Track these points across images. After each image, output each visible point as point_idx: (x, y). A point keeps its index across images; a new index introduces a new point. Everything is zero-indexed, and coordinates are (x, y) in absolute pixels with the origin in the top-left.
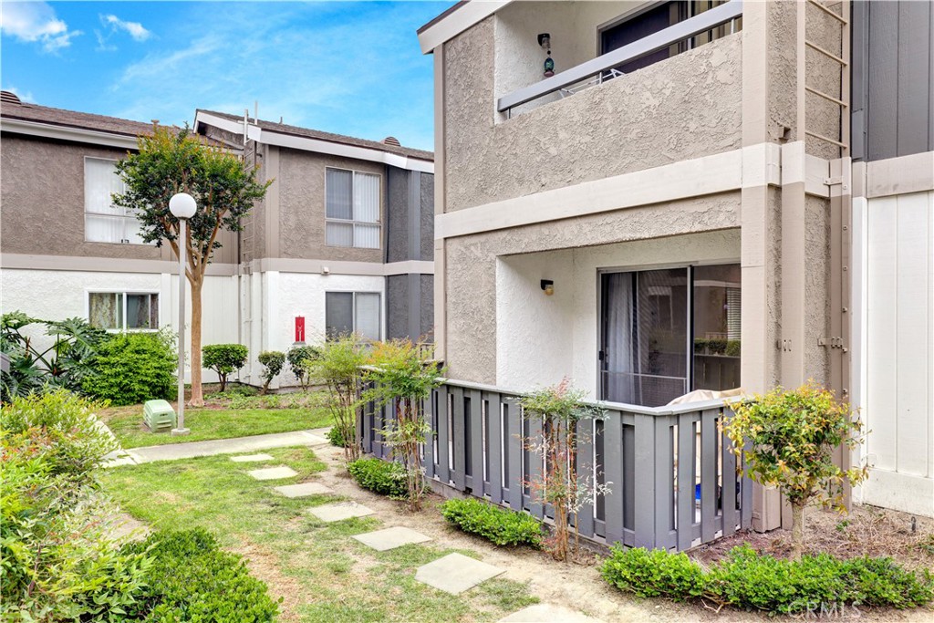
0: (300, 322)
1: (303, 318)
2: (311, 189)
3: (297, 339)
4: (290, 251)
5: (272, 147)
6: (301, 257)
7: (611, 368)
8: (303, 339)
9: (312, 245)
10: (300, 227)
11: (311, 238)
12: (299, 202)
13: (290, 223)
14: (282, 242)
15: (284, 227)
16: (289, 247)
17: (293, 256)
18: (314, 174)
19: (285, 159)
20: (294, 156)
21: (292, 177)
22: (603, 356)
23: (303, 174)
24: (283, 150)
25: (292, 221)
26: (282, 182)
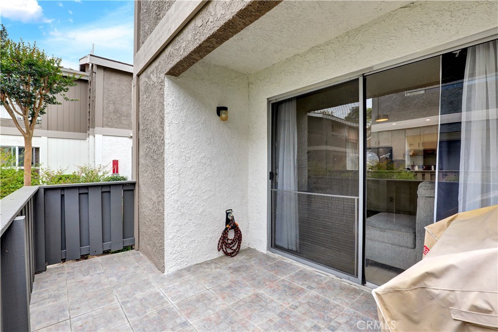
0: (115, 163)
1: (117, 161)
2: (124, 92)
3: (114, 172)
4: (109, 124)
5: (99, 67)
6: (117, 128)
7: (279, 187)
8: (117, 172)
9: (123, 122)
10: (116, 111)
11: (123, 118)
12: (116, 98)
13: (110, 109)
14: (105, 119)
15: (106, 111)
16: (109, 122)
17: (111, 127)
18: (125, 84)
19: (107, 74)
20: (113, 73)
21: (112, 84)
22: (273, 176)
23: (118, 83)
24: (105, 69)
25: (111, 108)
26: (105, 86)
